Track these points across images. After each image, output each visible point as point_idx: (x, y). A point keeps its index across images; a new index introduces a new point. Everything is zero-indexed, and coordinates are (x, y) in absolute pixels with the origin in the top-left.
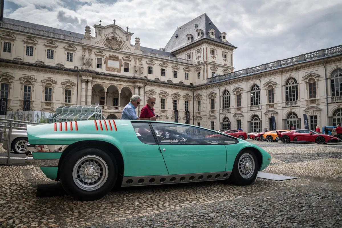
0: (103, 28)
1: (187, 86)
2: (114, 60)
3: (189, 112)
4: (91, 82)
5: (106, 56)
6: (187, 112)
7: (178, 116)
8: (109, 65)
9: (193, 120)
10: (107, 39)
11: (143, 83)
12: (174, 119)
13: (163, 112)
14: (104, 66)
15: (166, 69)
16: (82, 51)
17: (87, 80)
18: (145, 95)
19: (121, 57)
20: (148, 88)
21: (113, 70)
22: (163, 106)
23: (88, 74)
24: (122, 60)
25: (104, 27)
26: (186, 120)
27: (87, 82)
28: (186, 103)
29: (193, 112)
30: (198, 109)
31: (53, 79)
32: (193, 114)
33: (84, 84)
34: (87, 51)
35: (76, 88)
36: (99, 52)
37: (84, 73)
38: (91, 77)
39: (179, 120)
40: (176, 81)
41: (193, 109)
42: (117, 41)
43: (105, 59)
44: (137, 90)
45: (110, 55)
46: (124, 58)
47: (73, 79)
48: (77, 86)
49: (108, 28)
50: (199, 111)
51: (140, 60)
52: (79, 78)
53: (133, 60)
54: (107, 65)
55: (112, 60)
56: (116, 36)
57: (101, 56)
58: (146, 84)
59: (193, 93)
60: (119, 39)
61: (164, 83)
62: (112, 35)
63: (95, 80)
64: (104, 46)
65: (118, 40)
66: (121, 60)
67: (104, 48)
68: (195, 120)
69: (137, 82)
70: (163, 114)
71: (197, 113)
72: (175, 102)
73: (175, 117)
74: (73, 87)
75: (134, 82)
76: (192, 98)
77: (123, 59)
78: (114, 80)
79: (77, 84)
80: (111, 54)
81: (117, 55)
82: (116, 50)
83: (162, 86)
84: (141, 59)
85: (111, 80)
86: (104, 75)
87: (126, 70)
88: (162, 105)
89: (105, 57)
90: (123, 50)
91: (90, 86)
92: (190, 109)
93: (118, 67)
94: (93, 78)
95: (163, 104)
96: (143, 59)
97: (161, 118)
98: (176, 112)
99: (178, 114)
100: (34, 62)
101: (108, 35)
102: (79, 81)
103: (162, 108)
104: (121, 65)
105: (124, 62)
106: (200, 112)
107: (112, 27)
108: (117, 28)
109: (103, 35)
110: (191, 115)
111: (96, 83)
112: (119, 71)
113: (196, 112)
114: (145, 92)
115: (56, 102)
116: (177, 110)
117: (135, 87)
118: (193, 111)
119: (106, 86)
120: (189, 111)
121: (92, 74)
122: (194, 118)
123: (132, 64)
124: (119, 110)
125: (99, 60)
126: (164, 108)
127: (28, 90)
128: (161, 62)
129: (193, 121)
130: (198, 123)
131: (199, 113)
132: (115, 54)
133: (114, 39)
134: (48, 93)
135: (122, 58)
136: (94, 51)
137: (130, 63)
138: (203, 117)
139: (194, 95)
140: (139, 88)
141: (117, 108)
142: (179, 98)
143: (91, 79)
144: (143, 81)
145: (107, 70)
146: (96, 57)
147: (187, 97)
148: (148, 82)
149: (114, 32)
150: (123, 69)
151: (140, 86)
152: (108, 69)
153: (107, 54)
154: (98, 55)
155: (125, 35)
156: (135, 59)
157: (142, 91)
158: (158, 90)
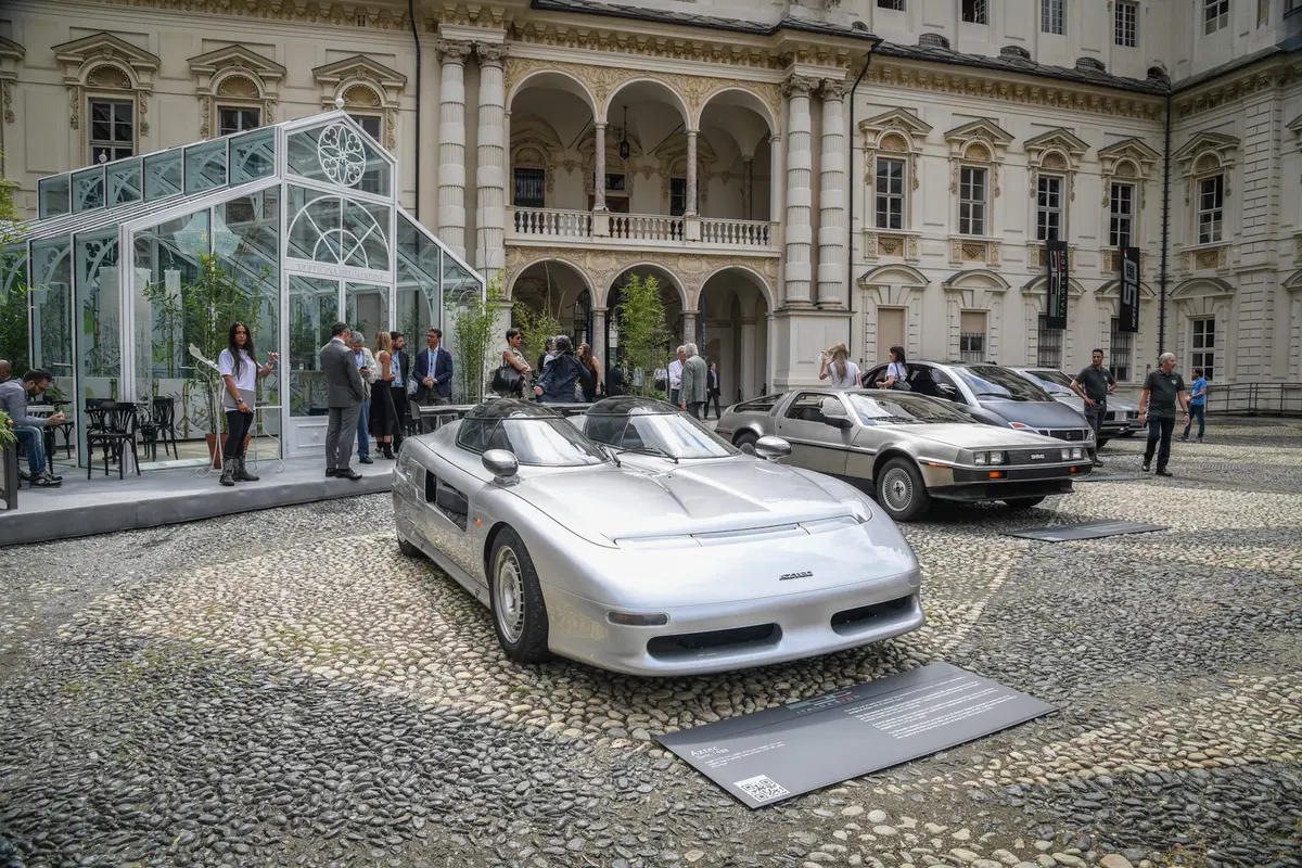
1: (1129, 86)
3: (1135, 254)
4: (502, 59)
6: (1125, 256)
7: (1066, 279)
9: (1163, 301)
11: (840, 61)
12: (1043, 299)
13: (973, 250)
17: (474, 46)
18: (858, 142)
20: (875, 99)
22: (972, 217)
23: (475, 4)
26: (1116, 302)
27: (473, 61)
28: (1120, 198)
29: (1164, 257)
30: (1197, 234)
31: (263, 51)
32: (1164, 266)
33: (454, 73)
35: (407, 102)
38: (496, 24)
39: (1070, 303)
40: (1054, 52)
41: (1165, 233)
44: (801, 108)
47: (390, 46)
48: (411, 90)
50: (1204, 246)
52: (427, 41)
58: (861, 74)
59: (1168, 133)
61: (979, 63)
63: (524, 49)
68: (1178, 302)
69: (801, 58)
70: (970, 265)
71: (1192, 259)
72: (1048, 191)
73: (1050, 285)
74: (392, 96)
75: (782, 61)
76: (1160, 163)
78: (653, 47)
79: (412, 81)
83: (966, 87)
85: (632, 44)
88: (964, 211)
91: (495, 89)
92: (1145, 233)
94: (514, 33)
95: (971, 202)
97: (960, 292)
98: (1053, 251)
99: (1065, 268)
102: (428, 59)
103: (964, 228)
106: (1214, 252)
110: (1150, 270)
111: (535, 71)
113: (1184, 254)
114: (856, 124)
116: (1061, 238)
117: (787, 91)
118: (1164, 250)
119: (601, 90)
120: (1133, 244)
121: (498, 7)
122: (1169, 289)
124: (689, 236)
126: (978, 229)
129: (1162, 309)
130: (1198, 325)
131: (1208, 256)
138: (1245, 279)
139: (1174, 147)
140: (819, 95)
141: (677, 230)
142: (1075, 161)
143: (498, 38)
144: (844, 46)
147: (1124, 154)
148: (876, 61)
151: (822, 82)
157: (836, 118)
158: (941, 112)
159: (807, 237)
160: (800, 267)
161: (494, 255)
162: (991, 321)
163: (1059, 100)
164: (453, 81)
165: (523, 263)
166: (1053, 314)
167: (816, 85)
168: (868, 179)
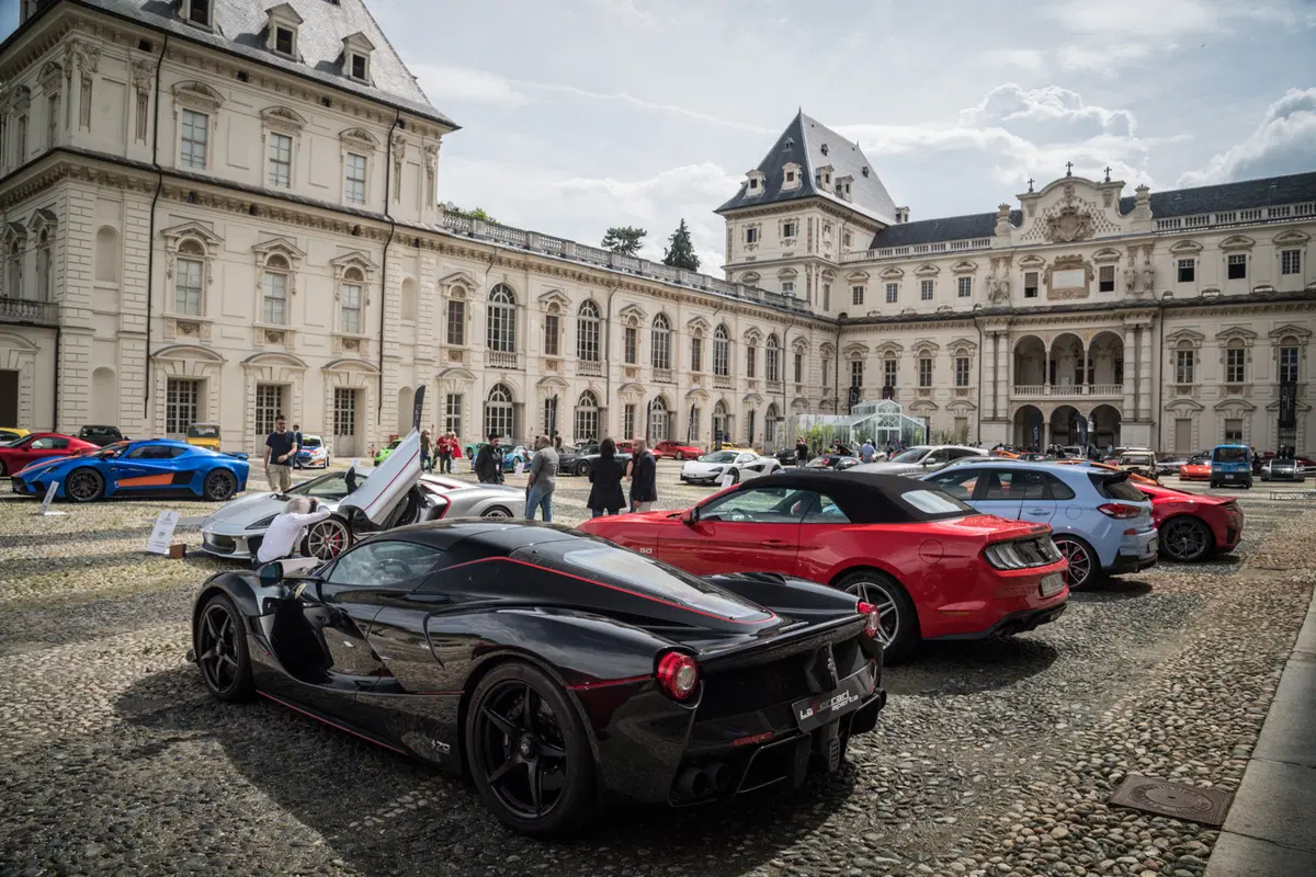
0: (1039, 196)
2: (1068, 268)
4: (1007, 334)
5: (1046, 264)
8: (1056, 284)
10: (1050, 220)
11: (1147, 315)
13: (1233, 390)
14: (1042, 289)
15: (1248, 254)
16: (989, 266)
17: (996, 332)
18: (1164, 345)
19: (1087, 255)
20: (1173, 325)
21: (1068, 293)
22: (1235, 374)
23: (995, 318)
24: (1093, 263)
25: (1039, 194)
27: (996, 337)
31: (932, 340)
33: (991, 342)
34: (1002, 264)
35: (977, 351)
36: (1029, 259)
37: (986, 319)
38: (1003, 323)
39: (1298, 414)
40: (1291, 284)
42: (1077, 217)
43: (1046, 271)
44: (1131, 336)
45: (1057, 258)
46: (1096, 256)
47: (971, 334)
48: (978, 348)
49: (1053, 191)
51: (1149, 249)
52: (981, 331)
53: (1126, 254)
54: (1049, 288)
55: (1062, 269)
56: (1075, 204)
57: (1035, 266)
60: (1082, 209)
61: (1236, 300)
62: (1064, 205)
63: (1015, 328)
64: (1042, 241)
65: (1079, 212)
66: (1088, 263)
67: (1040, 245)
69: (1130, 316)
70: (1233, 397)
72: (1289, 355)
73: (1283, 406)
74: (971, 350)
75: (1122, 318)
77: (1096, 260)
78: (1068, 320)
79: (979, 345)
80: (1061, 254)
81: (1076, 253)
82: (1073, 241)
83: (1223, 312)
84: (1152, 246)
86: (1040, 311)
87: (1107, 286)
88: (1231, 370)
89: (1045, 267)
90: (1097, 235)
91: (1005, 345)
93: (1082, 285)
94: (1011, 323)
95: (1236, 366)
96: (1159, 245)
97: (1223, 410)
98: (1285, 388)
100: (899, 313)
101: (1054, 208)
102: (983, 337)
103: (1230, 380)
104: (1090, 277)
105: (1096, 268)
107: (1062, 184)
108: (1075, 182)
109: (1039, 212)
111: (1022, 335)
112: (1084, 293)
114: (1164, 335)
115: (939, 386)
116: (1299, 379)
117: (1126, 329)
119: (1048, 340)
121: (1002, 318)
123: (1122, 266)
124: (1084, 393)
125: (1031, 277)
126: (1239, 379)
127: (891, 367)
128: (1222, 238)
132: (1068, 253)
133: (1069, 213)
134: (926, 368)
135: (1090, 259)
136: (1017, 258)
137: (1116, 265)
140: (1137, 330)
141: (1079, 391)
142: (1305, 339)
143: (1004, 328)
145: (1050, 299)
146: (1023, 273)
149: (1069, 195)
150: (1095, 285)
151: (1139, 325)
152: (1052, 294)
153: (1051, 258)
154: (1028, 267)
155: (1100, 193)
156: (1132, 250)
157: (1146, 337)
158: (1209, 327)
159: (1132, 390)
160: (1128, 404)
161: (1002, 404)
162: (1245, 425)
163: (1289, 309)
164: (989, 345)
165: (1016, 407)
166: (1284, 420)
167: (1134, 327)
168: (1171, 362)
